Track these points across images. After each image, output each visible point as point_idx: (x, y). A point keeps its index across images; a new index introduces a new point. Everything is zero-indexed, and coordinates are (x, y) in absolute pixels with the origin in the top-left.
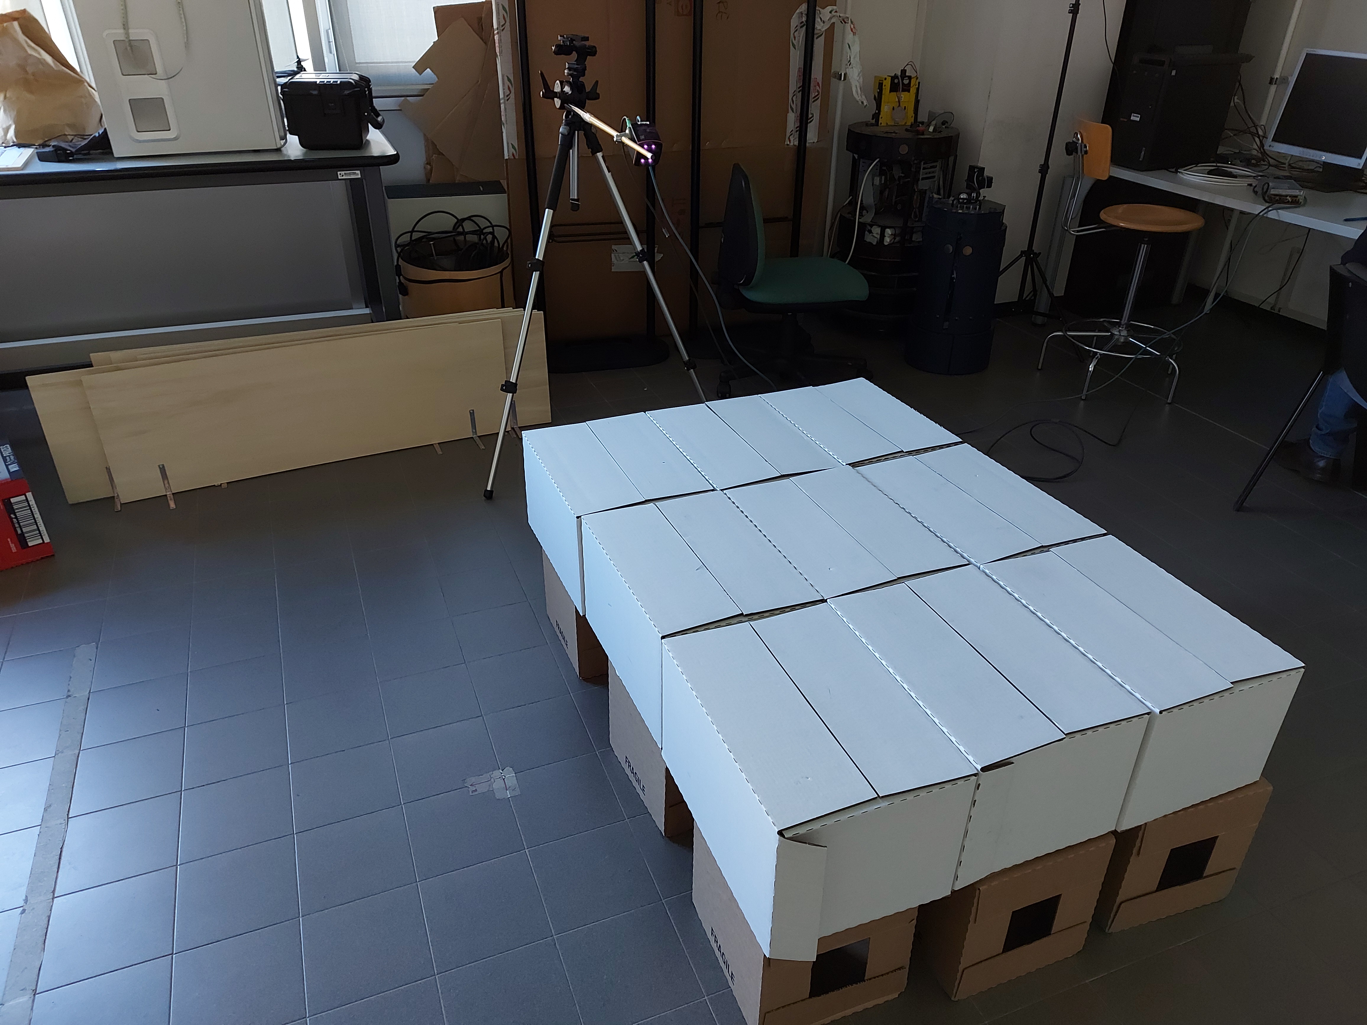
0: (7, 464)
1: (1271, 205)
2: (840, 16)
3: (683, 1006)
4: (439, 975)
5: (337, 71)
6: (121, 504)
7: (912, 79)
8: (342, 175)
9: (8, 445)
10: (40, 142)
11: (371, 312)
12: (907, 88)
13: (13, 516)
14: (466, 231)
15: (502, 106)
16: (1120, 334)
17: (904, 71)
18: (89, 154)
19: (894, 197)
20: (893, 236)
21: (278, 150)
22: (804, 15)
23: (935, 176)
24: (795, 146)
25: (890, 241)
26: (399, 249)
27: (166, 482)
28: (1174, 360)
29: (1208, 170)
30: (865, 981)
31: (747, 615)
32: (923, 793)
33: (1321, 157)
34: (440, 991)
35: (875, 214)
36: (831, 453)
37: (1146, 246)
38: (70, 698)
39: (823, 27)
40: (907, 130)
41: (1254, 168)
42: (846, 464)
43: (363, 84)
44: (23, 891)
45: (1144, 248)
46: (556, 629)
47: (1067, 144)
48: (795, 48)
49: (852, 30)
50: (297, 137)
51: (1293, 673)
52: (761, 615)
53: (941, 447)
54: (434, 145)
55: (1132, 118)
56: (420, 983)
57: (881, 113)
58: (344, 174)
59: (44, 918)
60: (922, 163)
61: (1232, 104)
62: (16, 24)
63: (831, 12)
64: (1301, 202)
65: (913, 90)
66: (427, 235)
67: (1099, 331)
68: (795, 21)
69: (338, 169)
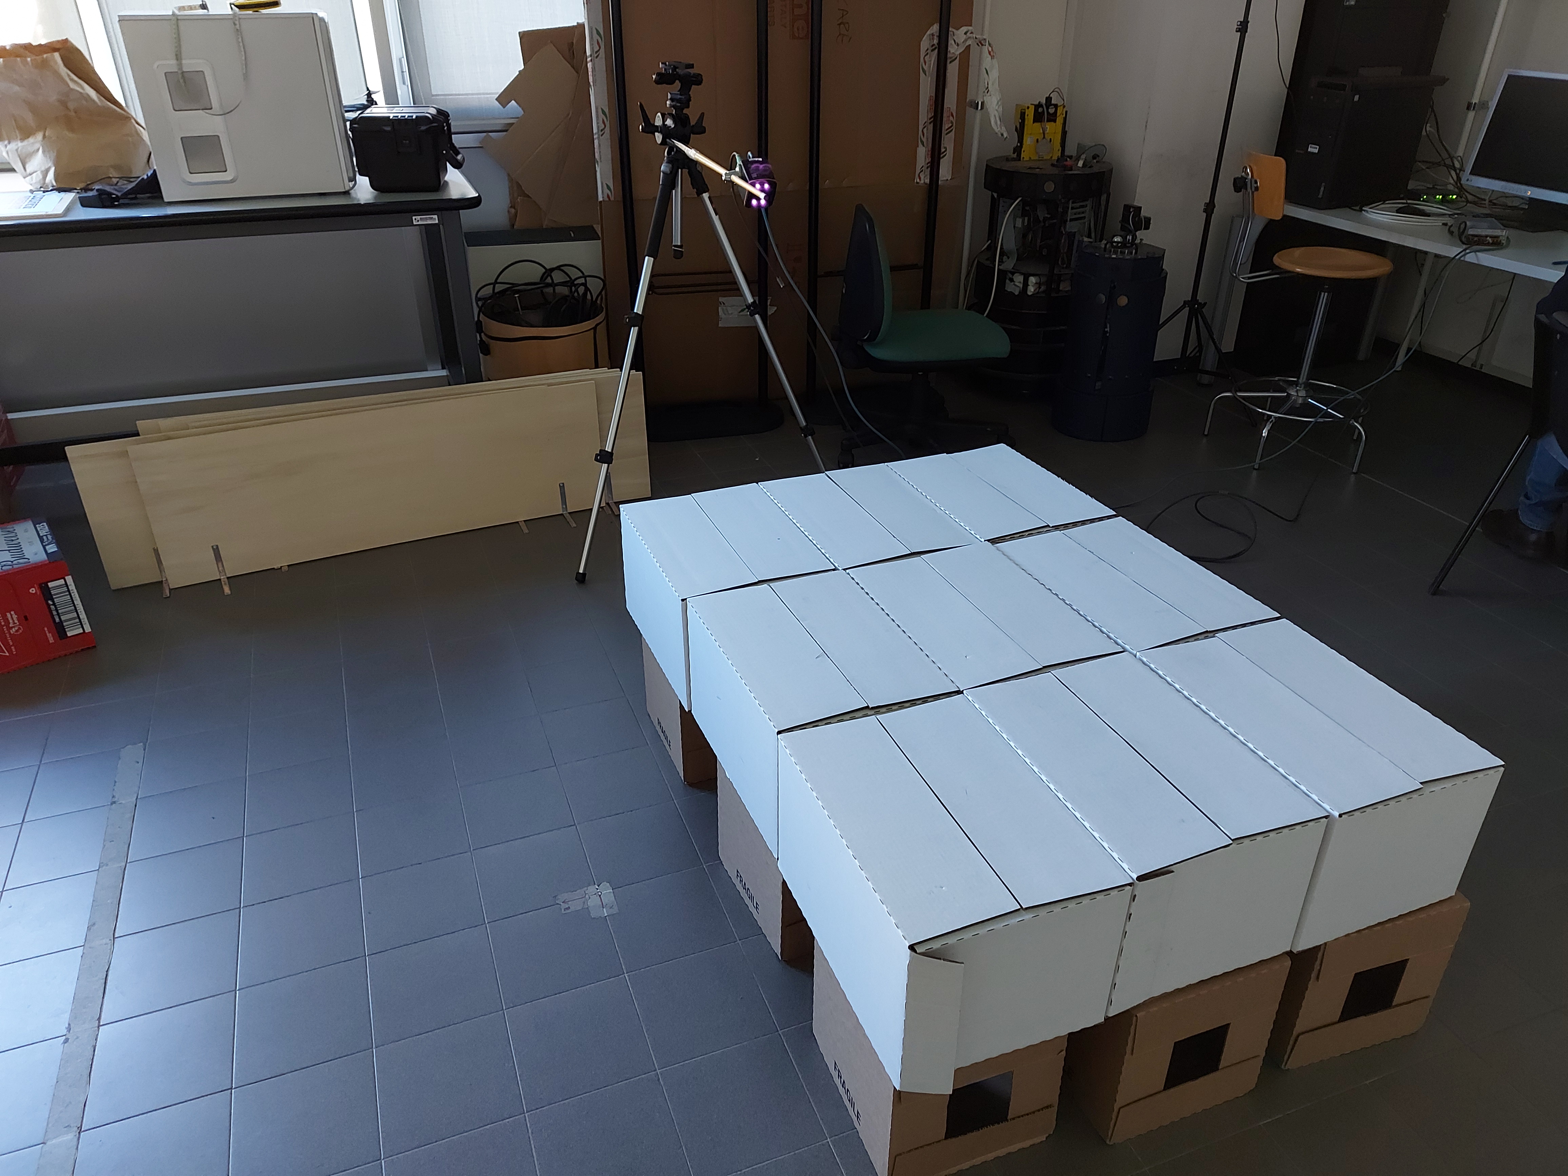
0: (44, 544)
1: (1469, 247)
2: (976, 38)
3: (803, 1149)
4: (529, 1113)
5: (411, 104)
6: (170, 590)
7: (1059, 108)
8: (417, 220)
9: (45, 524)
10: (82, 185)
11: (448, 374)
12: (1052, 118)
13: (50, 602)
14: (555, 282)
15: (596, 142)
16: (1298, 394)
17: (1049, 99)
18: (136, 198)
19: (1039, 241)
20: (1037, 286)
21: (347, 193)
22: (935, 37)
23: (1085, 217)
24: (927, 184)
25: (1034, 291)
26: (480, 303)
27: (220, 564)
28: (1360, 425)
29: (1396, 209)
30: (1007, 1121)
31: (873, 708)
32: (1071, 905)
33: (1526, 192)
34: (530, 1131)
35: (1017, 260)
36: (967, 528)
37: (1326, 294)
38: (114, 805)
39: (957, 51)
40: (1053, 165)
41: (1450, 205)
42: (985, 541)
43: (441, 118)
44: (66, 1018)
45: (1324, 297)
46: (658, 728)
47: (1235, 179)
48: (926, 75)
49: (990, 53)
50: (367, 178)
51: (1491, 772)
52: (889, 708)
53: (1092, 521)
54: (519, 186)
55: (1310, 149)
56: (508, 1122)
57: (1024, 146)
58: (419, 219)
59: (89, 1048)
60: (1071, 201)
61: (1424, 133)
62: (57, 55)
63: (966, 33)
64: (1503, 244)
65: (1060, 120)
66: (512, 287)
67: (1275, 391)
68: (925, 44)
69: (413, 214)
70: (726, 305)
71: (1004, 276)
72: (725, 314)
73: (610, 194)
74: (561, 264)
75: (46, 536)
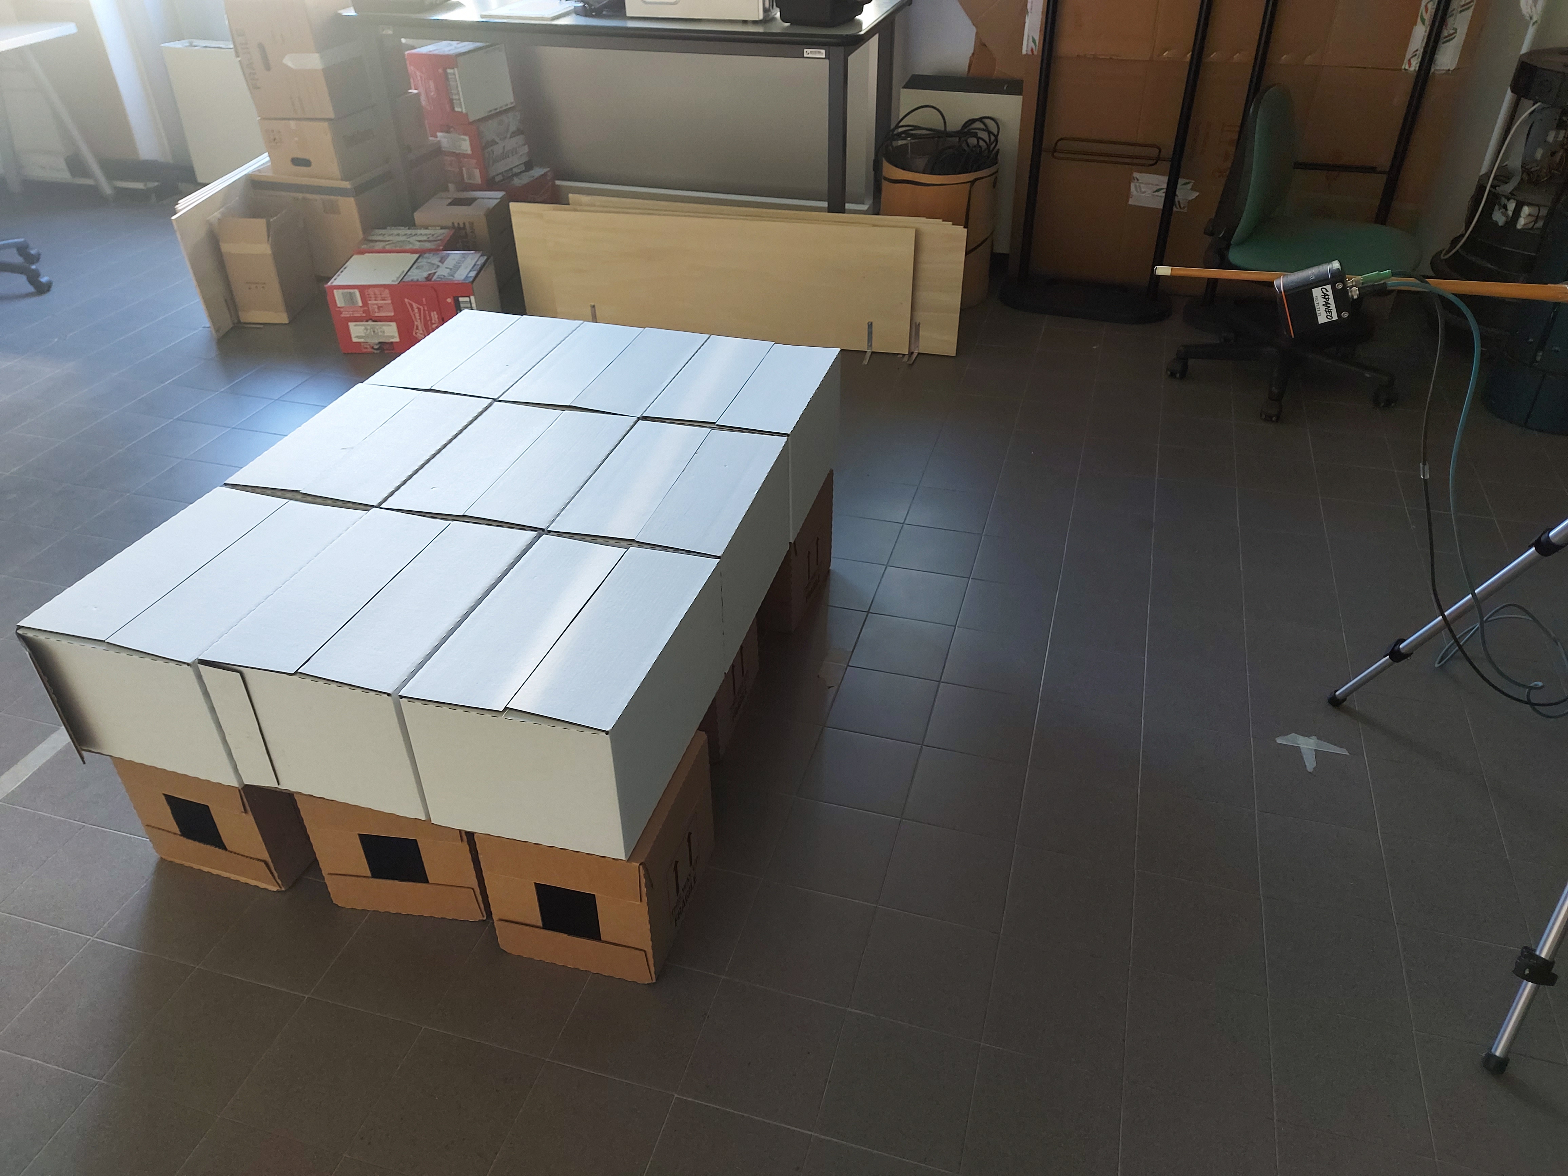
0: (471, 270)
20: (1533, 219)
21: (763, 22)
24: (1416, 70)
25: (1525, 225)
35: (1519, 183)
50: (779, 10)
58: (809, 52)
69: (807, 47)
70: (1140, 181)
71: (1494, 200)
72: (1137, 192)
73: (1034, 47)
75: (478, 265)
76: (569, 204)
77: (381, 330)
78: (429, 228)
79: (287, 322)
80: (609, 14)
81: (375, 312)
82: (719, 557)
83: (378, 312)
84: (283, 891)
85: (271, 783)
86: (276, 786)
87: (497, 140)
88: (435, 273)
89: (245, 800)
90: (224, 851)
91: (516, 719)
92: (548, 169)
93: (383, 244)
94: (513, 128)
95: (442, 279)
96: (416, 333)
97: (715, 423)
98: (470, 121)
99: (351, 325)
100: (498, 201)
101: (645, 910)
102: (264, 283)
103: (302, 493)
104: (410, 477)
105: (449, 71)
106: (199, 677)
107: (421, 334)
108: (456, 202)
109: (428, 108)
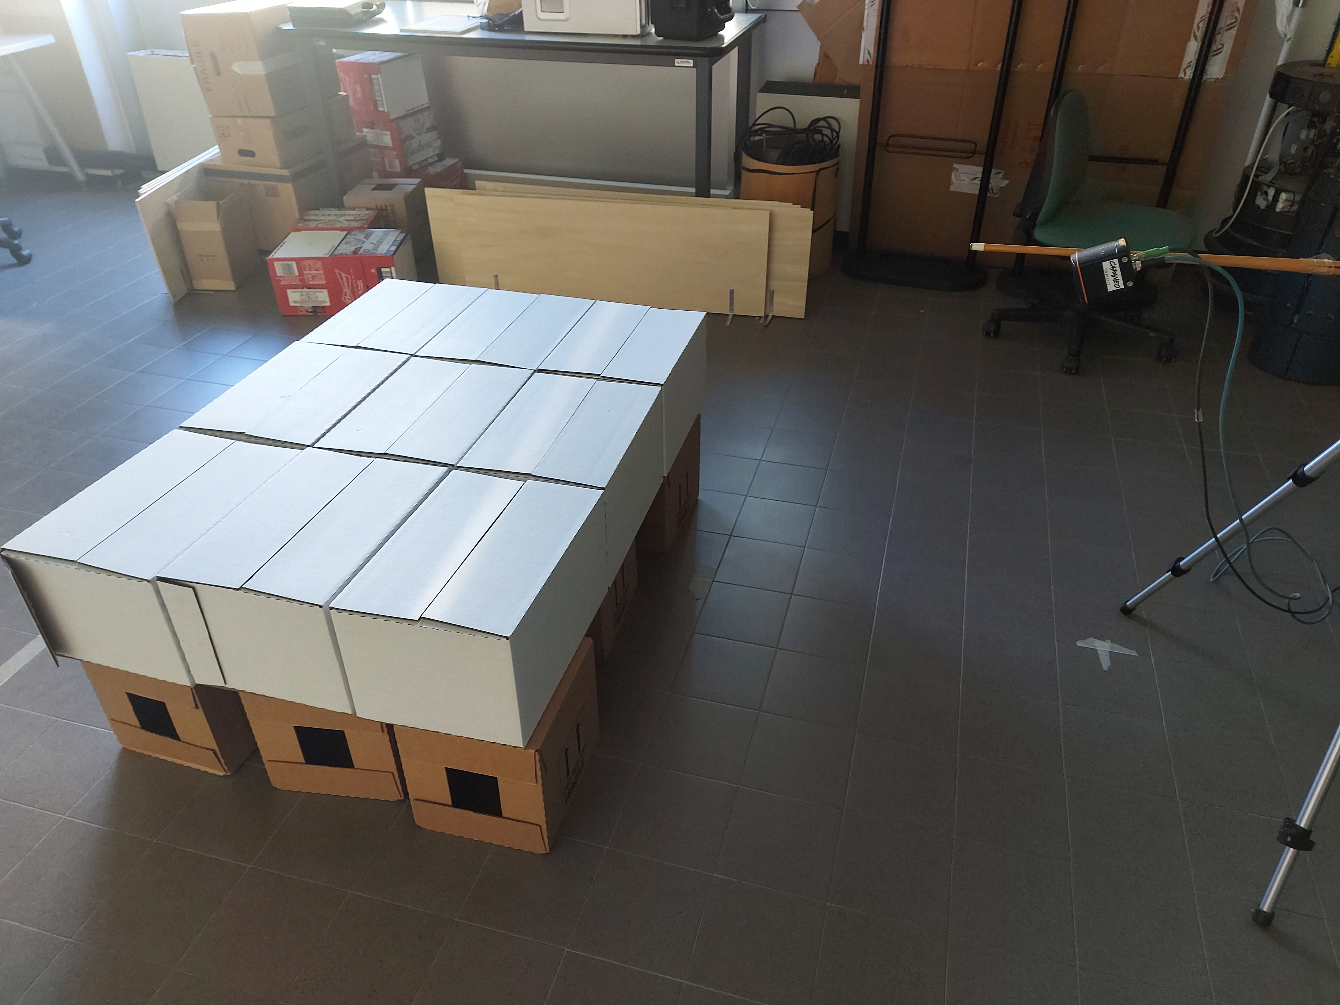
0: (392, 246)
9: (404, 234)
15: (866, 11)
20: (1290, 203)
21: (640, 37)
24: (1190, 79)
35: (1278, 173)
57: (1332, 52)
58: (679, 62)
69: (677, 57)
70: (959, 171)
71: (1257, 187)
72: (957, 180)
73: (869, 58)
74: (827, 116)
75: (398, 240)
76: (475, 189)
77: (315, 296)
78: (356, 209)
79: (234, 289)
80: (510, 28)
81: (310, 281)
82: (603, 489)
83: (312, 281)
84: (228, 776)
85: (219, 682)
86: (223, 685)
87: (414, 135)
88: (361, 247)
89: (196, 697)
90: (178, 742)
91: (430, 627)
92: (456, 160)
93: (317, 223)
94: (428, 125)
95: (366, 252)
96: (345, 299)
97: (599, 375)
98: (392, 118)
99: (289, 292)
100: (415, 186)
101: (540, 789)
102: (215, 256)
103: (246, 435)
104: (339, 421)
105: (373, 76)
106: (158, 592)
107: (349, 299)
108: (379, 187)
109: (356, 108)
